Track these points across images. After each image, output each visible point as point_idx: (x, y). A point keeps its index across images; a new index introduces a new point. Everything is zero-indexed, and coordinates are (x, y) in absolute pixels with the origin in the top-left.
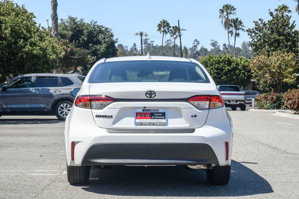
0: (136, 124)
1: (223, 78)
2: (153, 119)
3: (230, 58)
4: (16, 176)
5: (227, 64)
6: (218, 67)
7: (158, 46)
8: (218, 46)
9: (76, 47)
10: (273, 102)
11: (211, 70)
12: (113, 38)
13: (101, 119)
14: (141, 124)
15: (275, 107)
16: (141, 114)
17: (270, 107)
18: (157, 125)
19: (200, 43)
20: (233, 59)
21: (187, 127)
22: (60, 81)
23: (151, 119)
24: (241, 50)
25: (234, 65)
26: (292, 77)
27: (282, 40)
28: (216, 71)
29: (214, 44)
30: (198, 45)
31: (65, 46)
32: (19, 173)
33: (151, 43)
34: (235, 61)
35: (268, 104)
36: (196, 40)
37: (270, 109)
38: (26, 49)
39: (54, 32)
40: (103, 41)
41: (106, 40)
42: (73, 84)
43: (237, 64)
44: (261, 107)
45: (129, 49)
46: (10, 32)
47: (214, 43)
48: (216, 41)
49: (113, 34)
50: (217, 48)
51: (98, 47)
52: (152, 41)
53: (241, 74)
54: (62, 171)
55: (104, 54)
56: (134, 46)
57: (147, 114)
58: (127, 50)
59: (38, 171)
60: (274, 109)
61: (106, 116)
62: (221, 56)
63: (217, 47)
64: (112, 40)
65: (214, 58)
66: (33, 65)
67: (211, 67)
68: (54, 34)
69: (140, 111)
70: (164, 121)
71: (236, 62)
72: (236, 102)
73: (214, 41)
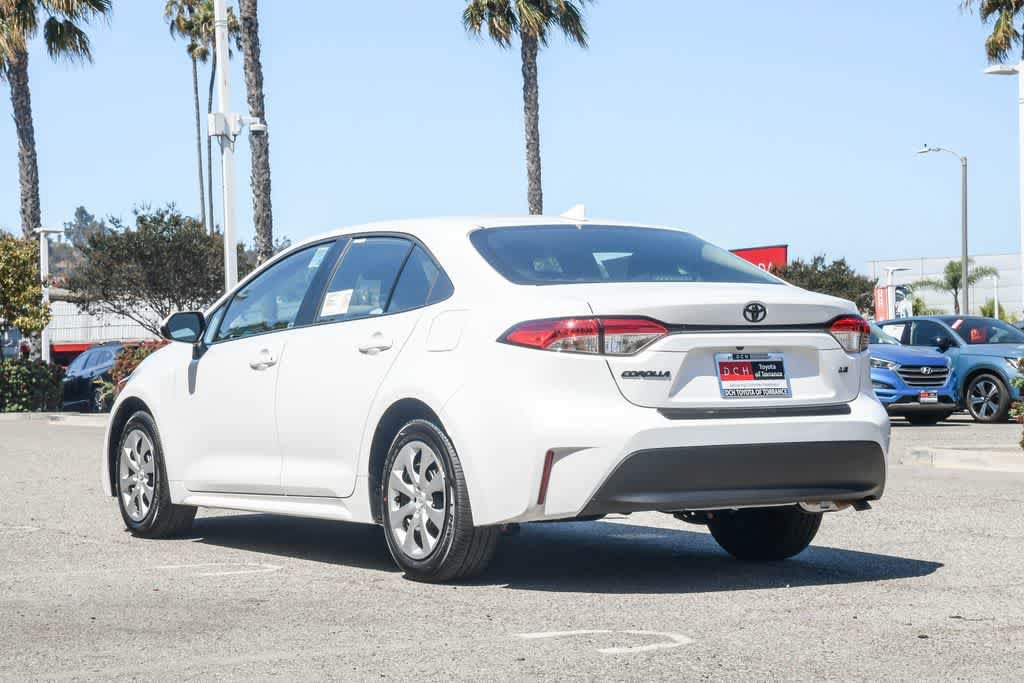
0: (725, 394)
2: (758, 379)
13: (641, 381)
14: (736, 394)
16: (730, 365)
18: (771, 396)
21: (830, 399)
23: (755, 378)
57: (744, 365)
61: (653, 374)
69: (727, 357)
70: (782, 384)
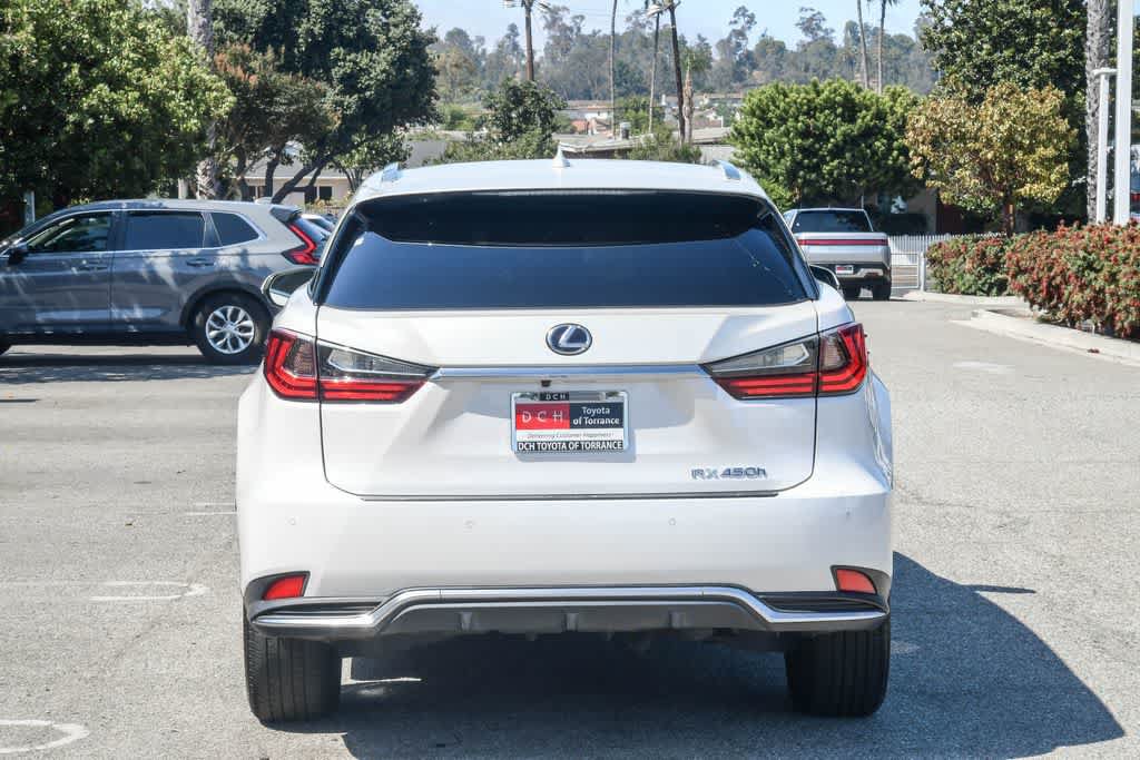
1: (828, 168)
3: (851, 91)
4: (45, 606)
5: (842, 115)
6: (808, 126)
7: (601, 34)
8: (826, 30)
9: (280, 69)
10: (986, 270)
11: (781, 136)
12: (418, 25)
15: (991, 286)
17: (973, 288)
19: (756, 20)
20: (865, 98)
22: (209, 225)
24: (913, 45)
25: (869, 117)
26: (1053, 177)
27: (1044, 22)
28: (799, 141)
29: (810, 25)
30: (749, 28)
31: (239, 68)
32: (53, 594)
33: (572, 24)
34: (872, 105)
35: (968, 276)
36: (741, 11)
37: (975, 294)
38: (92, 99)
39: (197, 19)
40: (382, 39)
41: (395, 33)
42: (256, 236)
43: (880, 116)
44: (945, 286)
45: (490, 48)
46: (33, 39)
47: (812, 19)
48: (819, 13)
49: (419, 11)
50: (823, 38)
51: (364, 61)
52: (577, 17)
53: (895, 153)
54: (185, 585)
55: (385, 86)
56: (508, 37)
58: (484, 51)
59: (114, 583)
60: (988, 293)
62: (821, 86)
63: (821, 34)
64: (413, 32)
65: (793, 95)
66: (120, 156)
67: (782, 129)
68: (197, 26)
71: (874, 108)
72: (855, 272)
73: (808, 15)
